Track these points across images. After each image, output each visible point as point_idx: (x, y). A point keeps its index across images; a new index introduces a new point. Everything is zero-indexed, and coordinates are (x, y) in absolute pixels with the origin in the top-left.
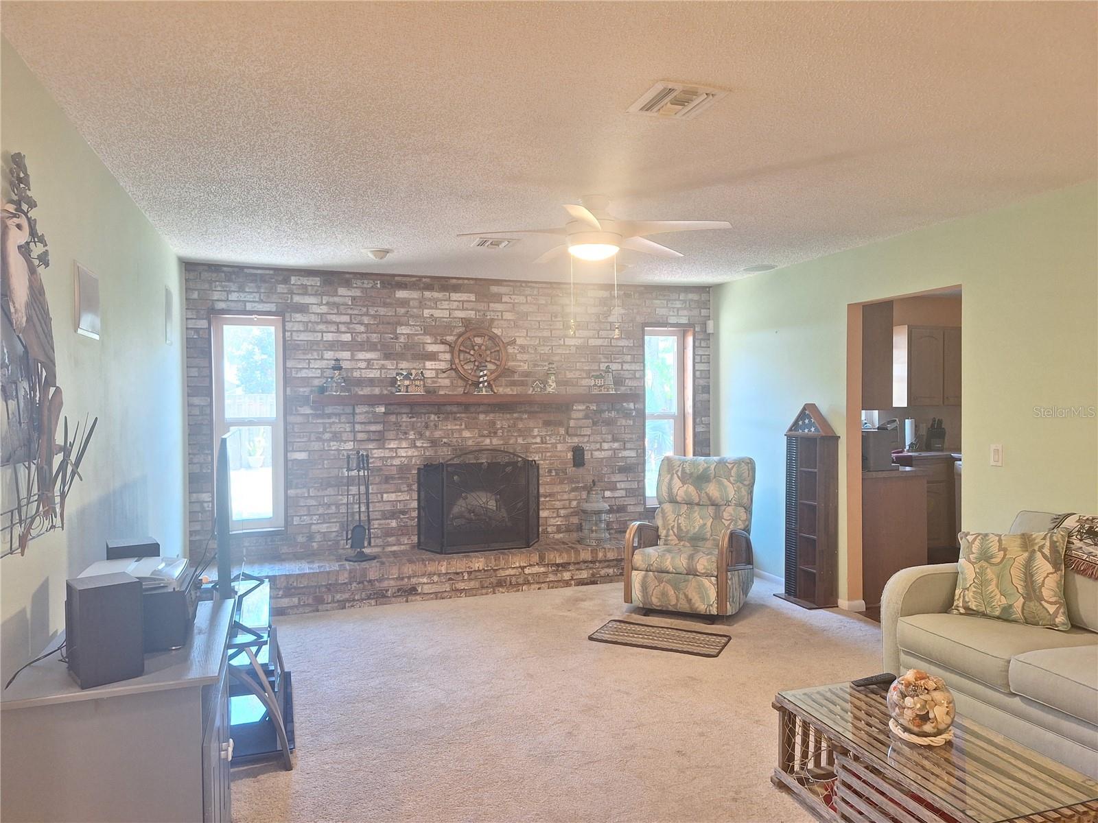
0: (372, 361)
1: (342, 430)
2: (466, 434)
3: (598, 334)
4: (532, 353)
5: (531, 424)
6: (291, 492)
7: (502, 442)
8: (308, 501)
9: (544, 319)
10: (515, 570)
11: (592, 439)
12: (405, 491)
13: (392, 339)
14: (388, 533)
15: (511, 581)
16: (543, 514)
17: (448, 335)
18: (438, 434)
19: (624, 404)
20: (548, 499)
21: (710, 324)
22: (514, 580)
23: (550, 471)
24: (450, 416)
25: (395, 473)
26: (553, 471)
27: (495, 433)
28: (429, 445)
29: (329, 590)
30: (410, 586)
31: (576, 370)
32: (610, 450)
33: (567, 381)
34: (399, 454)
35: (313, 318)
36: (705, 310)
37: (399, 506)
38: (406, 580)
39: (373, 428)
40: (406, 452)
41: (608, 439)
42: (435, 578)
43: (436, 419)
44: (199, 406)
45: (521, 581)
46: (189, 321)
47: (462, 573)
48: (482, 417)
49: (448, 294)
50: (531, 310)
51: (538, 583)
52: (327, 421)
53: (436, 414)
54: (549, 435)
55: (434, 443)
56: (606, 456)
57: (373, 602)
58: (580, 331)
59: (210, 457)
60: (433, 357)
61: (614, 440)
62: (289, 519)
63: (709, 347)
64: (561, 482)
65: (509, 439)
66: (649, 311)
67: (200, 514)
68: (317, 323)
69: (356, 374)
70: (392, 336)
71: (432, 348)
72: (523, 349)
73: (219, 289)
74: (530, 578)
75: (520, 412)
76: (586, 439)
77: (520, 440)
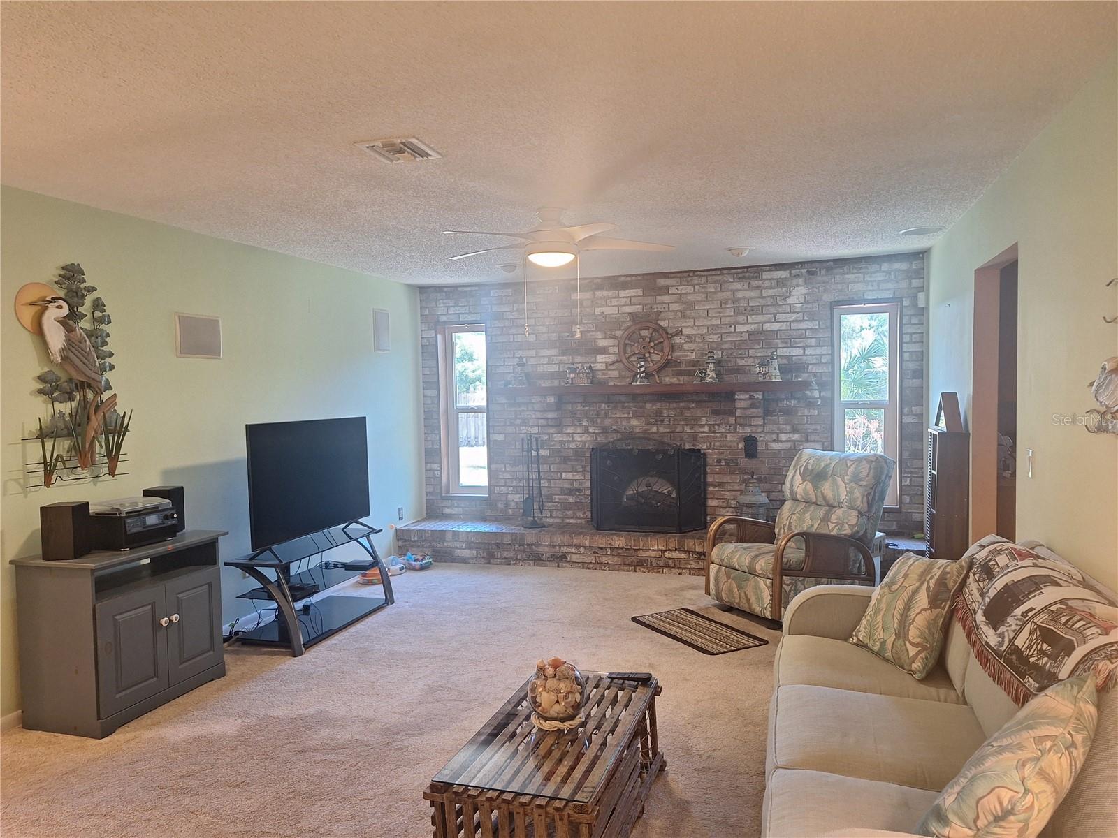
0: (552, 358)
1: (529, 416)
2: (634, 422)
3: (775, 318)
4: (699, 342)
5: (699, 413)
6: (493, 467)
7: (668, 430)
8: (505, 474)
9: (712, 307)
10: (655, 553)
11: (767, 429)
12: (580, 472)
13: (568, 336)
14: (567, 507)
15: (651, 562)
16: (711, 503)
17: (615, 330)
18: (608, 421)
19: (807, 392)
20: (717, 488)
21: (921, 295)
22: (654, 562)
23: (719, 461)
24: (619, 405)
25: (571, 455)
26: (723, 461)
27: (662, 421)
28: (600, 431)
29: (498, 547)
30: (560, 554)
31: (749, 357)
32: (789, 441)
33: (737, 369)
34: (575, 439)
35: (507, 323)
36: (916, 280)
37: (576, 485)
38: (557, 548)
39: (550, 415)
40: (581, 437)
41: (786, 430)
42: (582, 550)
43: (607, 408)
44: (431, 397)
45: (661, 563)
46: (423, 332)
47: (606, 548)
48: (648, 406)
49: (617, 292)
50: (699, 299)
51: (679, 568)
52: (518, 409)
53: (606, 403)
54: (718, 425)
55: (605, 429)
56: (784, 448)
57: (532, 563)
58: (753, 317)
59: (438, 436)
60: (603, 351)
61: (795, 431)
62: (492, 488)
63: (923, 324)
64: (731, 473)
65: (676, 427)
66: (840, 288)
67: (432, 480)
68: (510, 327)
69: (540, 369)
70: (568, 334)
71: (603, 343)
72: (690, 338)
73: (442, 305)
74: (670, 562)
75: (687, 401)
76: (760, 430)
77: (687, 429)
